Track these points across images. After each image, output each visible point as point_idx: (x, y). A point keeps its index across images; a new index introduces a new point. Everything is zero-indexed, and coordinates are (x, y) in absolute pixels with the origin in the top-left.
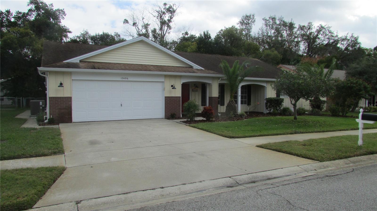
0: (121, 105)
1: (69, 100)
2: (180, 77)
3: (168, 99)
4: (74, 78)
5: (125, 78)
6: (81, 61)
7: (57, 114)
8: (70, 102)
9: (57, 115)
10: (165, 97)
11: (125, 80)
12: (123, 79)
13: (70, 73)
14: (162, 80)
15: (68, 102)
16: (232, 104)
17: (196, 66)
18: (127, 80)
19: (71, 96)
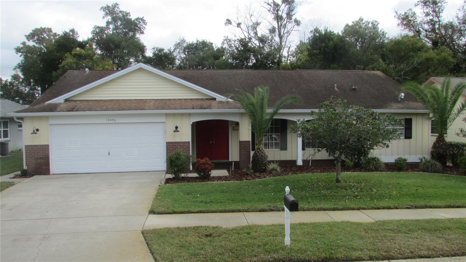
0: (109, 153)
1: (45, 148)
2: (190, 114)
3: (170, 146)
4: (52, 122)
5: (111, 120)
6: (66, 100)
7: (33, 164)
8: (47, 150)
9: (33, 166)
10: (167, 143)
11: (111, 122)
12: (110, 121)
13: (47, 117)
14: (163, 119)
15: (45, 150)
16: (258, 153)
17: (220, 98)
18: (114, 122)
19: (48, 144)
